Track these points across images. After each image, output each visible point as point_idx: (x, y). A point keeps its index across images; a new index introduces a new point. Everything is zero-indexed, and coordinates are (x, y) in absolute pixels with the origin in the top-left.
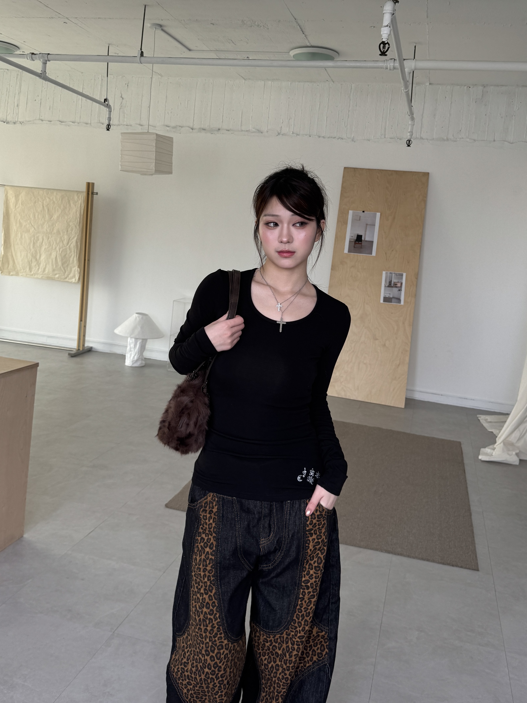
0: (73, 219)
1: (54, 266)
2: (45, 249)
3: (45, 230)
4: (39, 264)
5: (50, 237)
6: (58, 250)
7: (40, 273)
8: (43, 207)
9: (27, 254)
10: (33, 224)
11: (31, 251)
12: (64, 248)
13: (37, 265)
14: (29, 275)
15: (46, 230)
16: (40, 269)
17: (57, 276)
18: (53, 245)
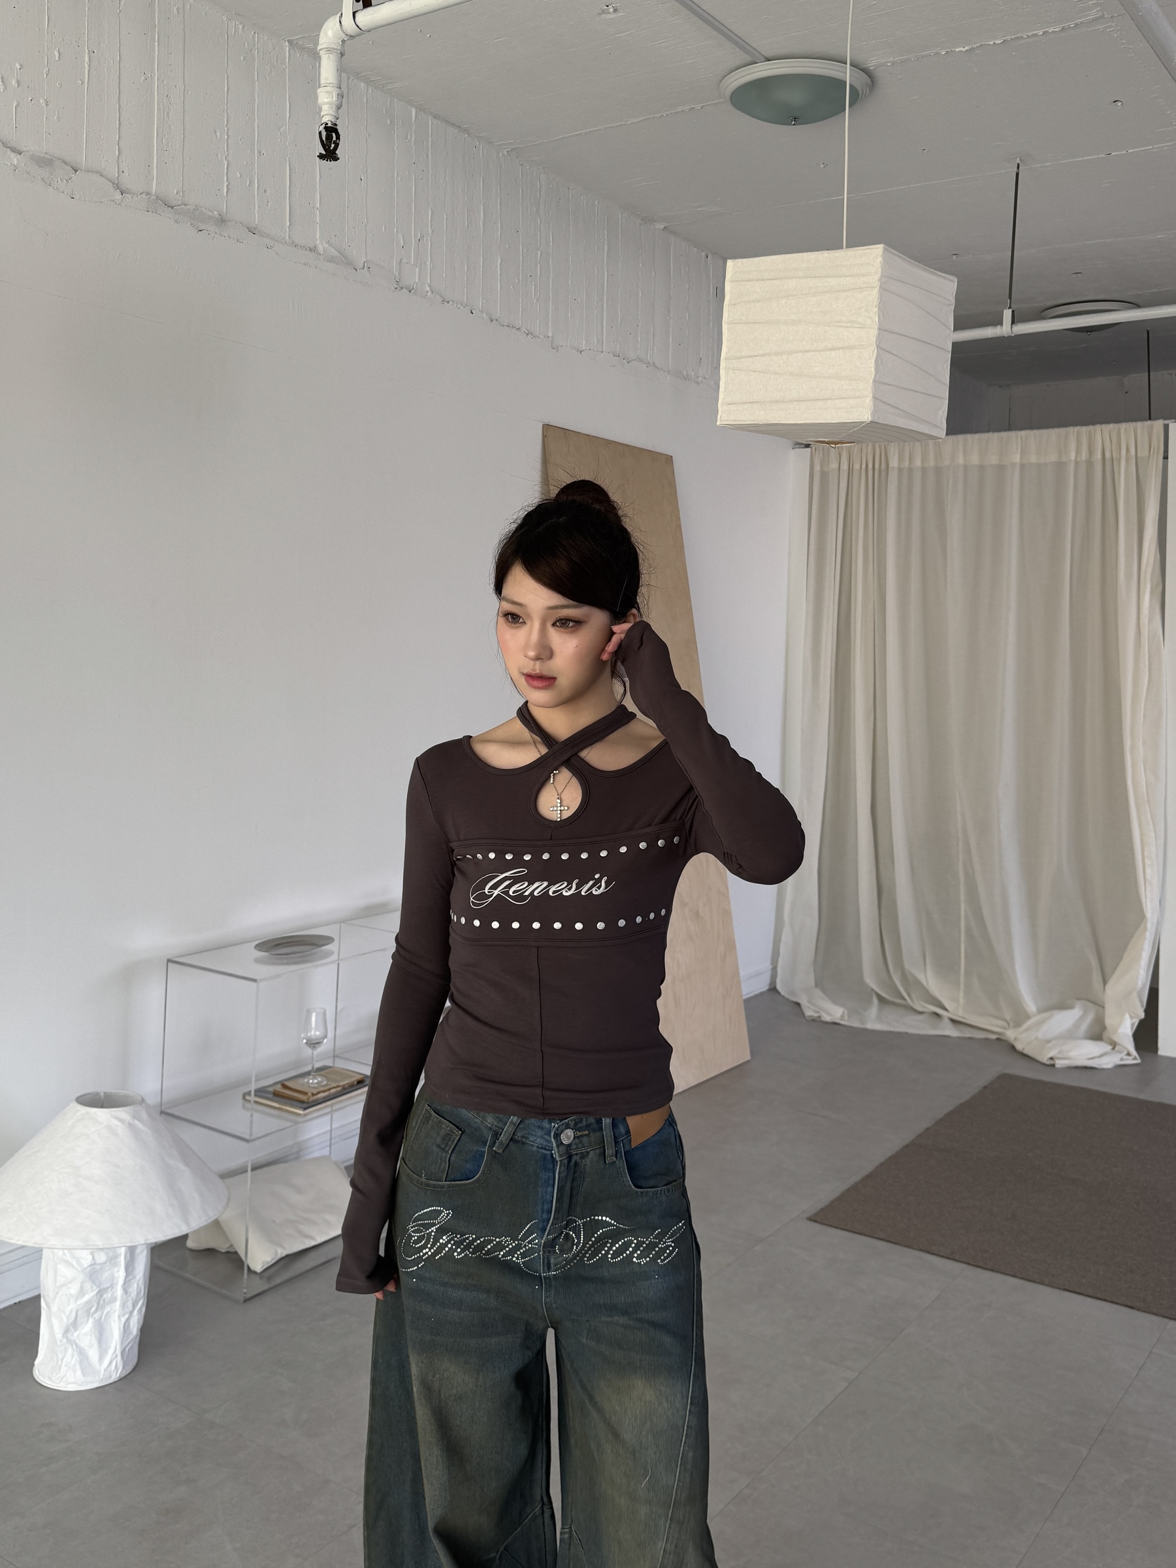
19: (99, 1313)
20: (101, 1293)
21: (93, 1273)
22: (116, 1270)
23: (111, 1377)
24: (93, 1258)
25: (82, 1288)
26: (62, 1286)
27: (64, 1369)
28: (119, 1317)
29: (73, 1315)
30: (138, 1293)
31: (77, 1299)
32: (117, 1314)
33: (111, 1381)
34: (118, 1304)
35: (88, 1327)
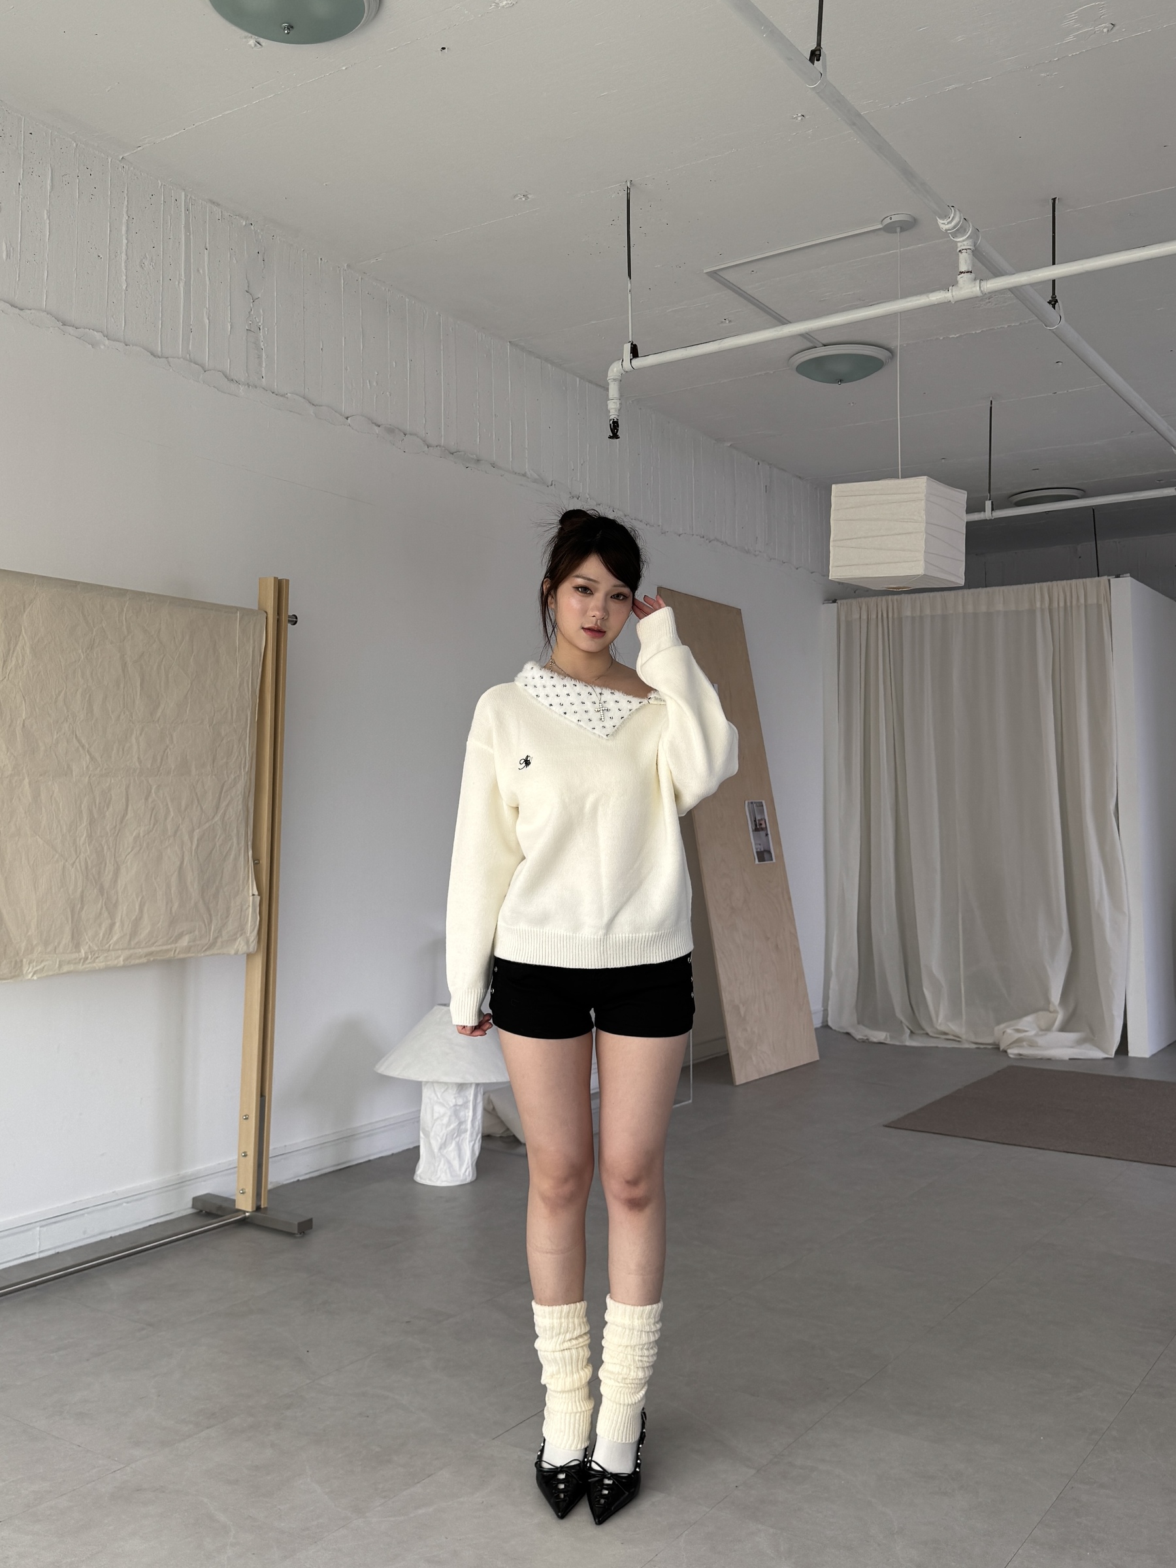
0: (232, 716)
1: (176, 905)
2: (138, 836)
3: (135, 759)
4: (111, 907)
5: (154, 788)
6: (186, 838)
7: (116, 943)
8: (124, 666)
9: (64, 867)
10: (84, 741)
11: (82, 854)
12: (207, 825)
13: (106, 914)
14: (69, 963)
15: (140, 762)
16: (118, 924)
17: (185, 942)
18: (166, 819)
19: (457, 1139)
20: (460, 1123)
21: (456, 1111)
22: (467, 1111)
23: (466, 1179)
24: (456, 1102)
25: (450, 1120)
26: (438, 1118)
27: (439, 1173)
28: (469, 1142)
29: (444, 1139)
30: (479, 1129)
31: (447, 1127)
32: (467, 1140)
33: (467, 1182)
34: (468, 1133)
35: (452, 1146)
